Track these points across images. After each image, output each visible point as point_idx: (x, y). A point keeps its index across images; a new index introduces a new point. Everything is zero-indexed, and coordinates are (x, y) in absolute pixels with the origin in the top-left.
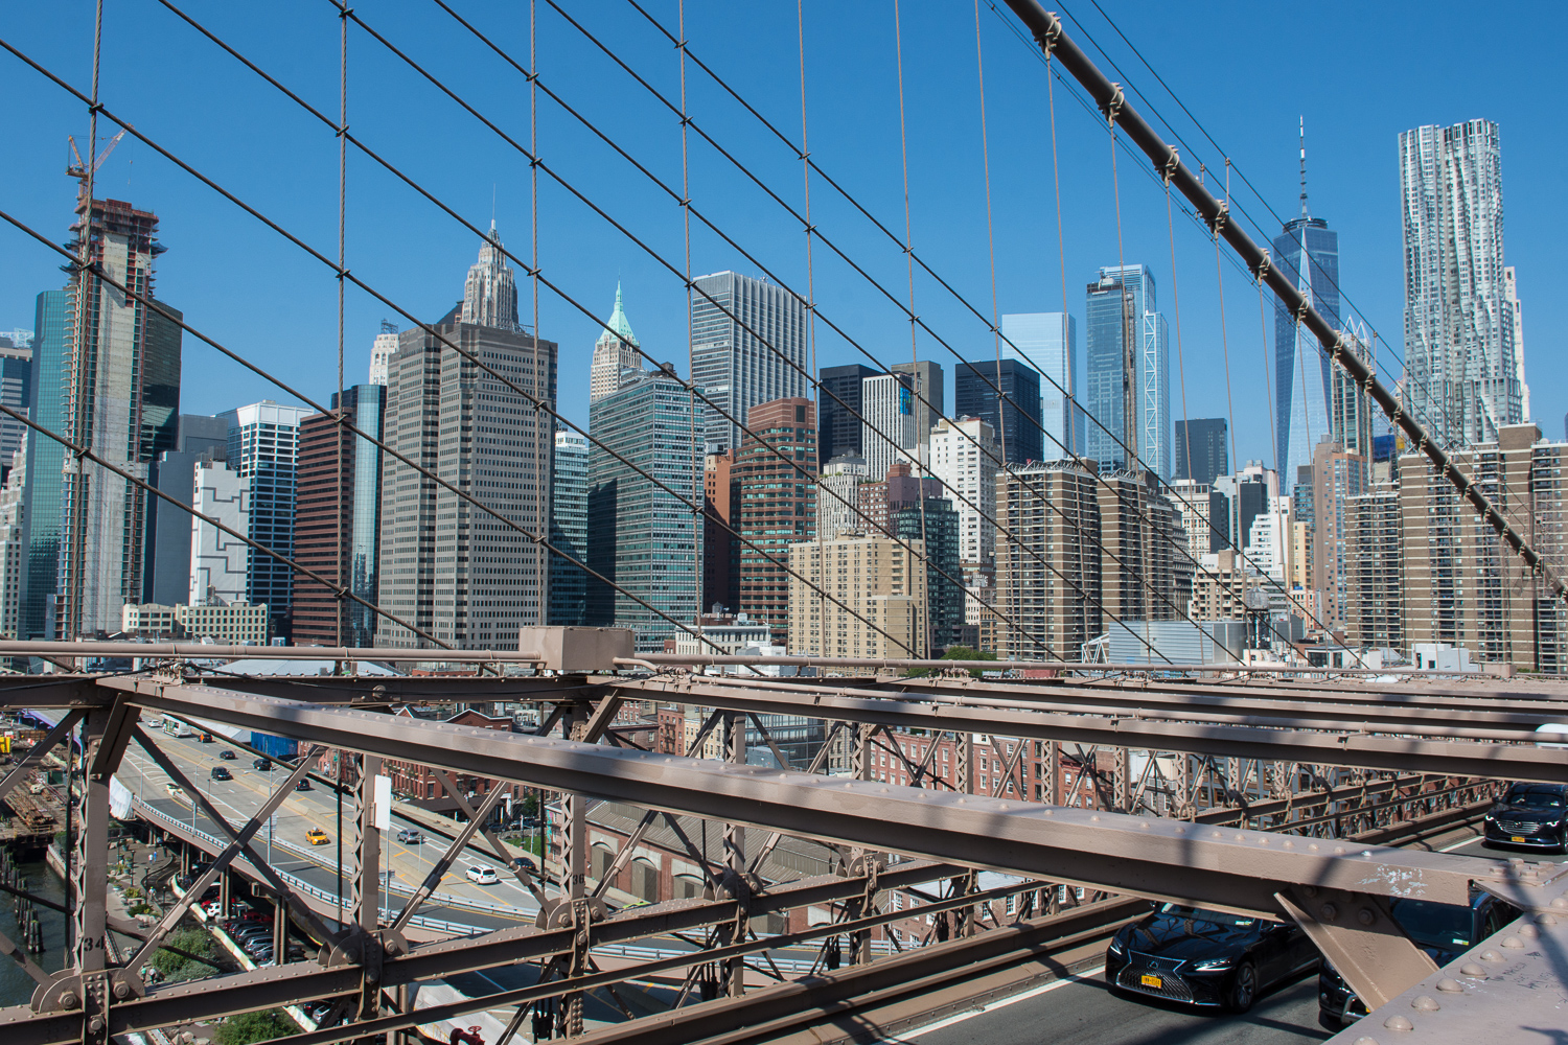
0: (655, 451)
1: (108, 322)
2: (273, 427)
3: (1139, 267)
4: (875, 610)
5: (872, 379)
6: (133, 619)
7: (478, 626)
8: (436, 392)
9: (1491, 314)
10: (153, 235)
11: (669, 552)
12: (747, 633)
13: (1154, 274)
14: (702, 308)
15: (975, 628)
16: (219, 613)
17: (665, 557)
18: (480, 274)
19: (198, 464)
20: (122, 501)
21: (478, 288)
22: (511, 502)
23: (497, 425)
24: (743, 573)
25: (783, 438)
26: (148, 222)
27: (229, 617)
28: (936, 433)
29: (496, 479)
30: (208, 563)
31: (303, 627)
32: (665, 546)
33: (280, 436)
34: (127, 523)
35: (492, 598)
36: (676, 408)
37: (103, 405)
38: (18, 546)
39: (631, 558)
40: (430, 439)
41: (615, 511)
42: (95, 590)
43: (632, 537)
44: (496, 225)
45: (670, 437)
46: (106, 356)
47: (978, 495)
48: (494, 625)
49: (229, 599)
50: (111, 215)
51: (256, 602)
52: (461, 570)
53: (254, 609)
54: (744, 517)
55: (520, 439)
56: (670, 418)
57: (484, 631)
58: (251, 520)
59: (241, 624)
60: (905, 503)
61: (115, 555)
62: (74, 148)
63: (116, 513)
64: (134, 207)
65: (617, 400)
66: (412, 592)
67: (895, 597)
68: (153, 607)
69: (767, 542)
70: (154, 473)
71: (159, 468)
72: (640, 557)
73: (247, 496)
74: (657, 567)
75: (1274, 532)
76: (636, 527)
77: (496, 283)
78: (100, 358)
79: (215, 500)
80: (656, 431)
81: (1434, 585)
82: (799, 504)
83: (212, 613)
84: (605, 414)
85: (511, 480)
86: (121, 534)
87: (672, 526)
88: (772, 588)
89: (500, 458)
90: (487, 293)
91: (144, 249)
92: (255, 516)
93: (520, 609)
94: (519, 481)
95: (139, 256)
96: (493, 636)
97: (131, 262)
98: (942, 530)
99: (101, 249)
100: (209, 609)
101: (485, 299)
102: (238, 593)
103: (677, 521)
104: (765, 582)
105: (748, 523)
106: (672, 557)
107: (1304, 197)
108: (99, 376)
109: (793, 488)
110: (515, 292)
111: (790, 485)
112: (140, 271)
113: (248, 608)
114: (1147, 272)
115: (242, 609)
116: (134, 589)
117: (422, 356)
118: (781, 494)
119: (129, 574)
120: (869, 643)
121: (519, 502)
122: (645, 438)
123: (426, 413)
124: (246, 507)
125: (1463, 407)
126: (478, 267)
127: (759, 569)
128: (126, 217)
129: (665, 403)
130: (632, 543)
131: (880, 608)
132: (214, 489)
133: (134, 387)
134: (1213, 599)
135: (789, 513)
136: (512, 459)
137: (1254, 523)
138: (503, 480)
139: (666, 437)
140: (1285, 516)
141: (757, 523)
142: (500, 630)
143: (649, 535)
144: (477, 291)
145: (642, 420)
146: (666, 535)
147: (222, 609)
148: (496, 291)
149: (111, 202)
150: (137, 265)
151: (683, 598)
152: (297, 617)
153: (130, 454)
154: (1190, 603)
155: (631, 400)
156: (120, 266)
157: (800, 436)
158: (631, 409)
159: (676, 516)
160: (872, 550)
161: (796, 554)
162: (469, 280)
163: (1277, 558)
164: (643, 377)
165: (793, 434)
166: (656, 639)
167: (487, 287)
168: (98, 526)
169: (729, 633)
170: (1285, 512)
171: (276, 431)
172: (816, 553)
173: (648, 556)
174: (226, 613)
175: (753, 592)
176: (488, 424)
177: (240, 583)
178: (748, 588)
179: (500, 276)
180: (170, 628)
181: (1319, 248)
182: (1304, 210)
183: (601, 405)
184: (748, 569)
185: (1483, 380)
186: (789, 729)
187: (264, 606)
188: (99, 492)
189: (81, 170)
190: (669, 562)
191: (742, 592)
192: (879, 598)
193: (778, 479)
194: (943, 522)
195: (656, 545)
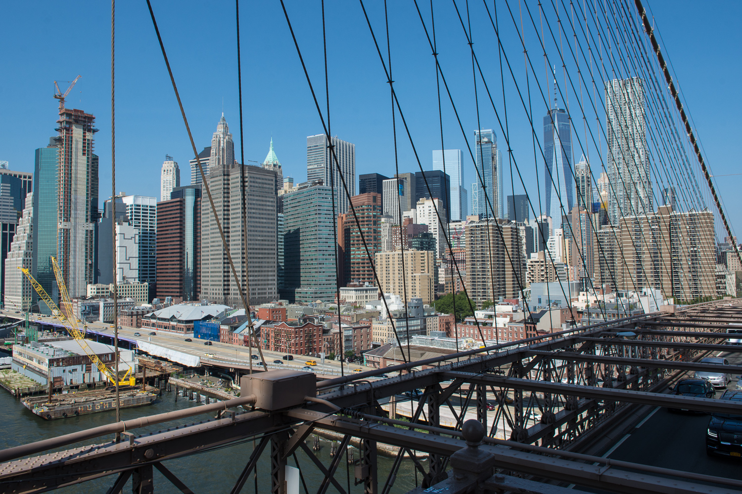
0: (317, 216)
1: (76, 163)
2: (140, 206)
3: (490, 130)
4: (415, 280)
5: (387, 181)
6: (93, 291)
7: (251, 290)
8: (228, 193)
9: (641, 155)
10: (94, 124)
11: (325, 257)
12: (370, 290)
13: (496, 133)
14: (311, 150)
15: (443, 285)
16: (128, 287)
17: (323, 259)
18: (218, 136)
19: (117, 223)
20: (84, 240)
21: (218, 143)
22: (262, 238)
23: (256, 207)
24: (352, 265)
25: (367, 210)
26: (90, 119)
27: (133, 288)
28: (419, 204)
29: (256, 229)
30: (122, 266)
31: (162, 292)
32: (323, 255)
33: (143, 209)
34: (86, 249)
35: (256, 278)
36: (326, 198)
37: (76, 199)
38: (30, 260)
39: (308, 260)
40: (226, 212)
41: (300, 240)
42: (74, 279)
43: (308, 251)
44: (224, 115)
45: (324, 210)
46: (76, 177)
47: (437, 230)
48: (257, 289)
49: (131, 281)
50: (75, 116)
51: (143, 281)
52: (243, 267)
53: (143, 285)
54: (352, 242)
55: (265, 212)
56: (323, 202)
57: (253, 292)
58: (139, 246)
59: (138, 292)
60: (414, 235)
61: (82, 263)
62: (57, 86)
63: (82, 245)
64: (85, 112)
65: (298, 194)
66: (221, 276)
67: (423, 274)
68: (100, 285)
69: (362, 252)
70: (96, 227)
71: (99, 225)
72: (312, 260)
73: (137, 237)
74: (320, 264)
75: (556, 243)
76: (310, 247)
77: (225, 141)
78: (73, 178)
79: (124, 239)
80: (317, 208)
81: (634, 266)
82: (374, 236)
83: (126, 287)
84: (292, 200)
85: (262, 229)
86: (84, 254)
87: (326, 246)
88: (364, 271)
89: (257, 220)
90: (222, 145)
91: (89, 130)
92: (141, 245)
93: (266, 282)
94: (265, 229)
95: (87, 134)
96: (257, 294)
97: (84, 136)
98: (429, 245)
99: (72, 131)
100: (124, 285)
101: (221, 147)
102: (135, 278)
103: (327, 245)
104: (361, 269)
105: (353, 245)
106: (326, 259)
107: (556, 99)
108: (73, 186)
109: (372, 230)
110: (233, 144)
111: (371, 229)
112: (88, 140)
113: (140, 285)
114: (494, 133)
115: (138, 285)
116: (90, 278)
117: (222, 178)
118: (367, 233)
119: (88, 271)
120: (413, 293)
121: (265, 238)
122: (313, 210)
123: (224, 201)
124: (137, 241)
125: (630, 193)
126: (217, 133)
127: (358, 263)
128: (82, 117)
129: (321, 196)
130: (307, 254)
131: (417, 278)
132: (124, 234)
133: (87, 190)
134: (537, 271)
135: (371, 240)
136: (262, 220)
137: (549, 240)
138: (259, 229)
139: (323, 210)
140: (561, 237)
141: (357, 244)
142: (259, 291)
143: (317, 250)
144: (217, 144)
145: (312, 203)
146: (323, 250)
147: (130, 285)
148: (225, 144)
149: (75, 110)
150: (87, 138)
151: (330, 276)
152: (159, 288)
153: (87, 220)
154: (526, 273)
155: (305, 194)
156: (80, 138)
157: (374, 209)
158: (306, 198)
159: (327, 242)
160: (413, 256)
161: (379, 257)
162: (214, 139)
163: (558, 254)
164: (310, 185)
165: (372, 208)
166: (321, 293)
167: (222, 142)
168: (75, 251)
169: (363, 290)
170: (560, 235)
171: (141, 208)
172: (387, 257)
173: (316, 259)
174: (131, 287)
175: (356, 273)
176: (252, 206)
177: (135, 274)
178: (354, 271)
179: (227, 137)
180: (109, 294)
181: (562, 121)
182: (556, 105)
183: (290, 196)
184: (354, 263)
185: (638, 182)
186: (414, 326)
187: (146, 284)
188: (75, 237)
189: (60, 96)
190: (325, 262)
191: (352, 273)
192: (417, 275)
193: (366, 226)
194: (429, 243)
195: (319, 255)
